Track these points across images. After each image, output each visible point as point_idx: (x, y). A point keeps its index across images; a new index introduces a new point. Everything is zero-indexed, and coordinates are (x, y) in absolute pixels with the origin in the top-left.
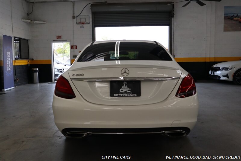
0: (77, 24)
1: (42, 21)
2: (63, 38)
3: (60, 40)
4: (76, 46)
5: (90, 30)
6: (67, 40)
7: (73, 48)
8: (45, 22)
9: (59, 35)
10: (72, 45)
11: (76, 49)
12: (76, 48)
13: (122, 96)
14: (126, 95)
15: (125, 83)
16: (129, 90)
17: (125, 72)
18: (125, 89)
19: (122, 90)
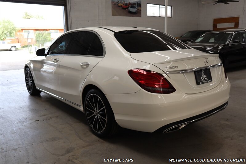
13: (204, 83)
14: (206, 82)
15: (203, 71)
16: (206, 77)
17: (207, 62)
18: (204, 77)
19: (202, 78)
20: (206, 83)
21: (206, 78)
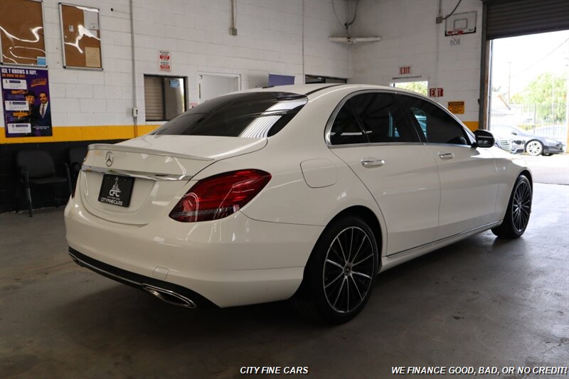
0: (446, 35)
1: (372, 37)
2: (414, 72)
3: (407, 78)
4: (442, 90)
5: (476, 48)
6: (421, 77)
7: (433, 94)
8: (379, 39)
9: (406, 64)
10: (431, 87)
11: (440, 98)
12: (442, 95)
13: (108, 203)
14: (112, 201)
15: (117, 179)
16: (118, 193)
17: (109, 160)
18: (115, 190)
19: (112, 193)
20: (110, 203)
21: (118, 196)
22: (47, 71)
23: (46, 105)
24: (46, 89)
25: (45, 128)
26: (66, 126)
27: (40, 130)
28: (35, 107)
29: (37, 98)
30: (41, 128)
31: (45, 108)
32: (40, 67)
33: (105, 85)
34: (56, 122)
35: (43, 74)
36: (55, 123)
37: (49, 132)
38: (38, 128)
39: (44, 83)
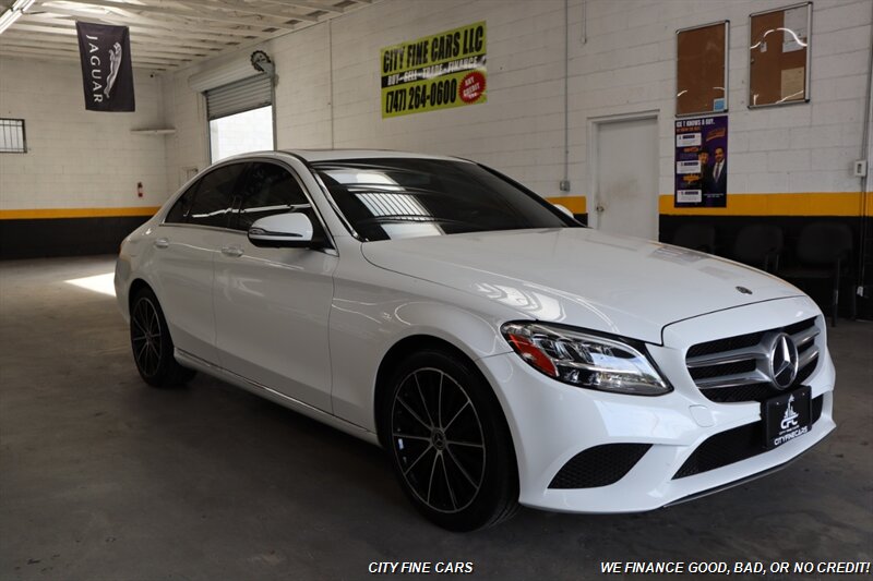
22: (726, 117)
23: (722, 164)
24: (723, 143)
25: (718, 195)
26: (746, 192)
27: (712, 198)
28: (707, 168)
29: (712, 155)
30: (714, 195)
31: (720, 169)
32: (717, 113)
33: (810, 126)
34: (732, 188)
35: (722, 122)
36: (731, 190)
37: (722, 202)
38: (709, 196)
39: (721, 135)
